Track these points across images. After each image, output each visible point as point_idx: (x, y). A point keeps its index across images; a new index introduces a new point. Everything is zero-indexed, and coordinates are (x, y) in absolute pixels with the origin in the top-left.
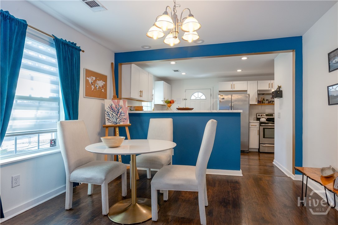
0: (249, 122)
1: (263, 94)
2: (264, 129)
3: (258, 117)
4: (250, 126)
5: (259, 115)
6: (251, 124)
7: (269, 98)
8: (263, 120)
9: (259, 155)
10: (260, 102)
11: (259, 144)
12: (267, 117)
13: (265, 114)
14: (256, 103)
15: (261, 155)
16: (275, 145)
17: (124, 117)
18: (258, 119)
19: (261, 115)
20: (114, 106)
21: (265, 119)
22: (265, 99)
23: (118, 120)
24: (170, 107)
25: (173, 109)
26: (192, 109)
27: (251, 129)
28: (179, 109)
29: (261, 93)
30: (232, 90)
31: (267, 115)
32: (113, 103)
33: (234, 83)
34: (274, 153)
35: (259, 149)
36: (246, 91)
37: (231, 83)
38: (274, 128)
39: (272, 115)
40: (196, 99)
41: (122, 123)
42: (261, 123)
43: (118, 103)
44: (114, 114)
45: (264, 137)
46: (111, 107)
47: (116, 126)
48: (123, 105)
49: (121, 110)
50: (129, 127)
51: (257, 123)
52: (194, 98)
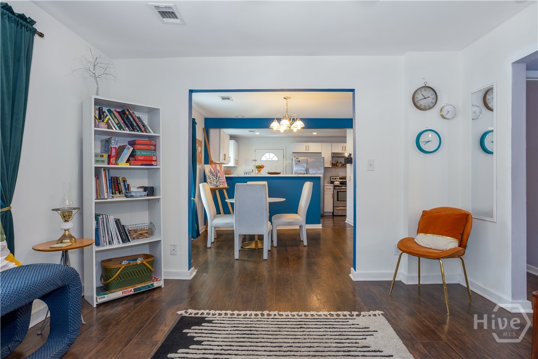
0: (324, 186)
1: (337, 157)
2: (338, 192)
3: (332, 180)
4: (325, 190)
5: (333, 179)
6: (326, 187)
7: (342, 160)
8: (337, 183)
9: (333, 218)
10: (334, 165)
11: (333, 207)
12: (341, 180)
13: (338, 178)
14: (331, 166)
15: (335, 218)
16: (347, 208)
17: (223, 181)
18: (332, 183)
19: (335, 179)
20: (212, 170)
21: (339, 183)
22: (339, 162)
23: (218, 183)
24: (260, 171)
25: (264, 173)
26: (279, 173)
27: (325, 192)
28: (269, 173)
29: (335, 156)
30: (306, 152)
31: (340, 179)
32: (211, 168)
33: (309, 144)
34: (346, 216)
35: (333, 213)
36: (321, 153)
37: (306, 144)
38: (346, 191)
39: (345, 178)
40: (266, 161)
41: (221, 186)
42: (335, 186)
43: (216, 167)
44: (214, 178)
45: (338, 200)
46: (211, 171)
47: (217, 189)
48: (219, 169)
49: (219, 174)
50: (226, 189)
51: (331, 187)
52: (265, 159)
